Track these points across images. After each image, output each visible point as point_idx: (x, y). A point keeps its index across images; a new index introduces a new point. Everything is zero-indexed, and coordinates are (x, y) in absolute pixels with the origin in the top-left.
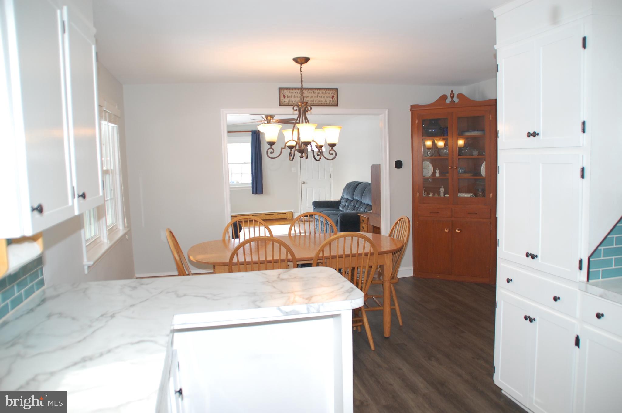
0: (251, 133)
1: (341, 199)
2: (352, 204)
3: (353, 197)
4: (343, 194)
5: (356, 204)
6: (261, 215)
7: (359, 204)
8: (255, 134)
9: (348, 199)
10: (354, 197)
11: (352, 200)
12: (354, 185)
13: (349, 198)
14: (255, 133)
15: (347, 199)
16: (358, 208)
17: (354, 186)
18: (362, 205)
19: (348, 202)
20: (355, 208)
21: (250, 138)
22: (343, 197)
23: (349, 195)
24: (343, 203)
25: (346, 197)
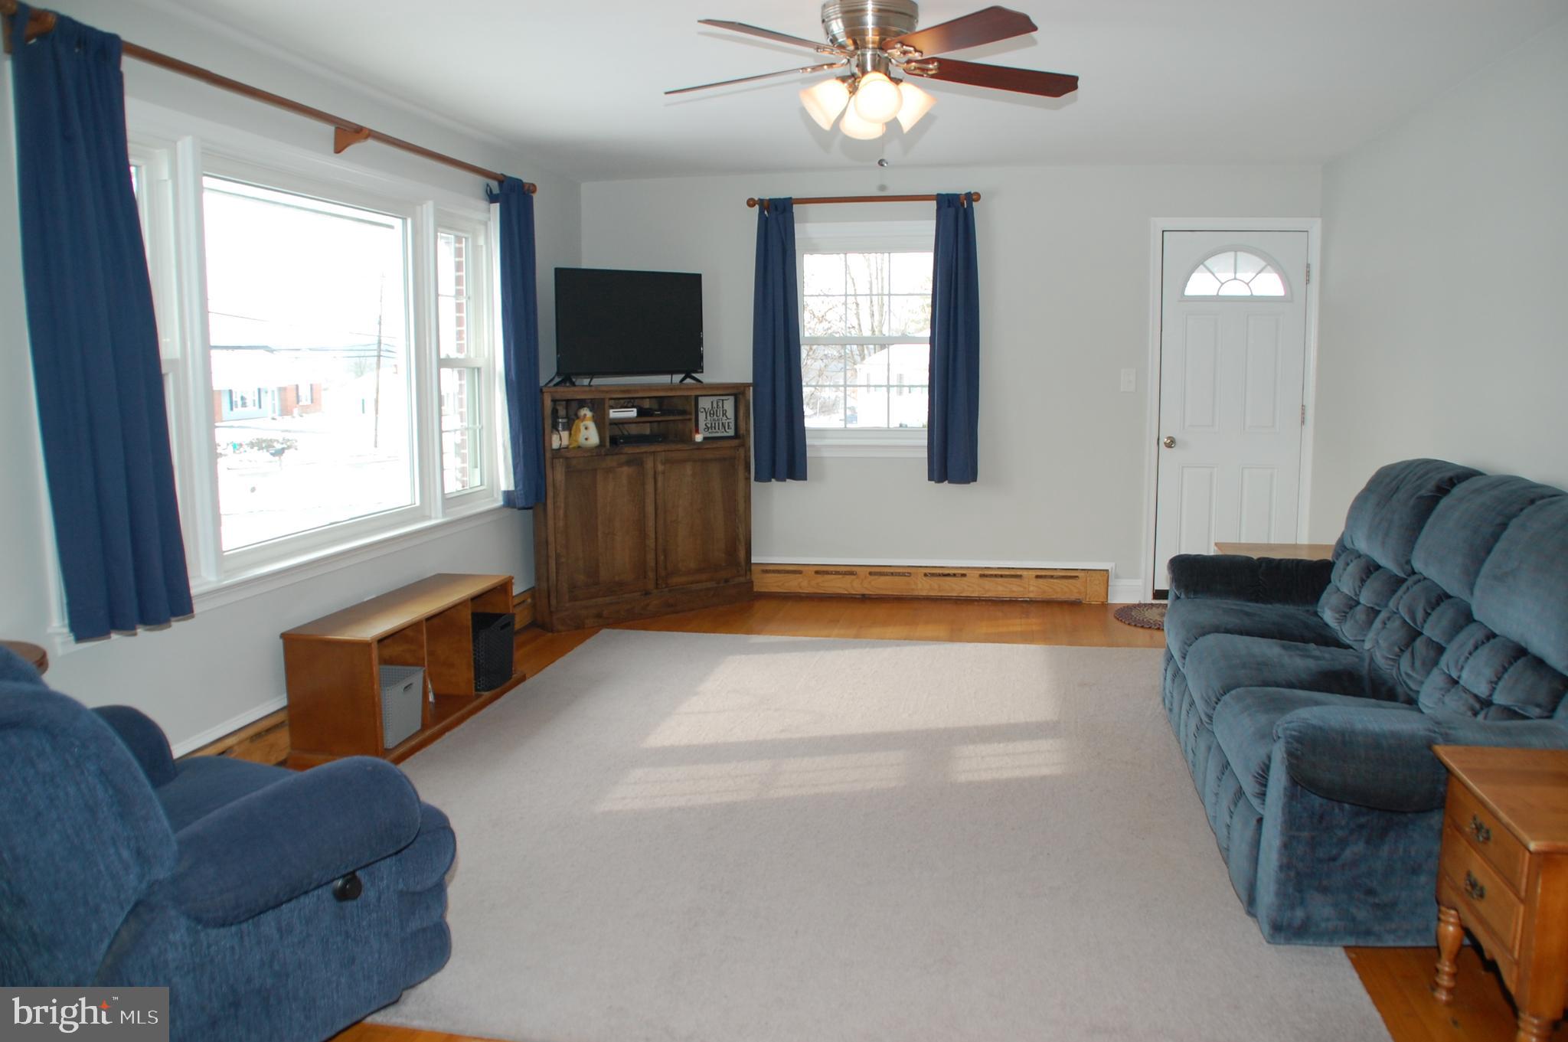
0: (933, 204)
1: (1337, 555)
2: (1401, 602)
3: (1408, 562)
4: (1347, 526)
5: (1428, 614)
6: (964, 575)
7: (1445, 623)
8: (952, 211)
9: (1378, 567)
10: (1417, 565)
11: (1402, 575)
12: (1420, 487)
13: (1382, 562)
14: (949, 206)
15: (1372, 568)
16: (1440, 650)
17: (1423, 492)
18: (1468, 637)
19: (1374, 584)
20: (1419, 643)
21: (927, 227)
22: (1349, 545)
23: (1383, 543)
24: (1344, 581)
25: (1362, 545)
